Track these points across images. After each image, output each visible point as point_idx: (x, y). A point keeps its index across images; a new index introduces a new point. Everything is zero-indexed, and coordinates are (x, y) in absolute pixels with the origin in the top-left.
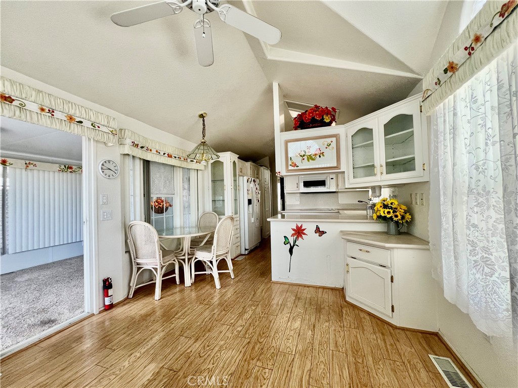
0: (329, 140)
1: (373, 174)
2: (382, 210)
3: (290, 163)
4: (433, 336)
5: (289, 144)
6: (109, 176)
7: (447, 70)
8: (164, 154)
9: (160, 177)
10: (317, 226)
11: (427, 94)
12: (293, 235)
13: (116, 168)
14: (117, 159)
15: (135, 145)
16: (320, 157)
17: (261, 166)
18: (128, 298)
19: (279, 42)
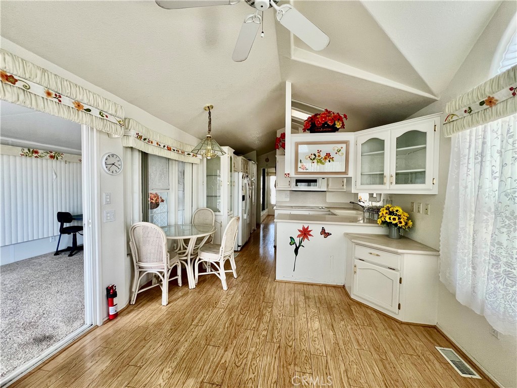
0: (339, 146)
1: (382, 183)
2: (388, 217)
3: (300, 165)
4: (432, 329)
5: (300, 146)
6: (113, 172)
7: (484, 103)
8: (164, 146)
9: (156, 170)
10: (323, 228)
11: (452, 118)
12: (299, 236)
13: (119, 163)
14: (120, 152)
15: (139, 137)
16: (329, 161)
17: (250, 160)
18: (130, 304)
19: (324, 49)
